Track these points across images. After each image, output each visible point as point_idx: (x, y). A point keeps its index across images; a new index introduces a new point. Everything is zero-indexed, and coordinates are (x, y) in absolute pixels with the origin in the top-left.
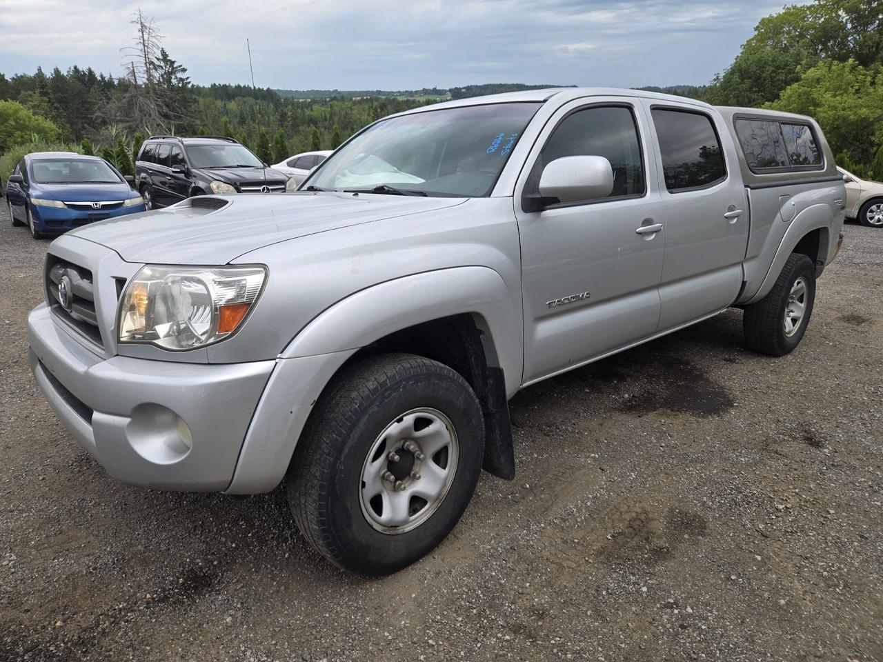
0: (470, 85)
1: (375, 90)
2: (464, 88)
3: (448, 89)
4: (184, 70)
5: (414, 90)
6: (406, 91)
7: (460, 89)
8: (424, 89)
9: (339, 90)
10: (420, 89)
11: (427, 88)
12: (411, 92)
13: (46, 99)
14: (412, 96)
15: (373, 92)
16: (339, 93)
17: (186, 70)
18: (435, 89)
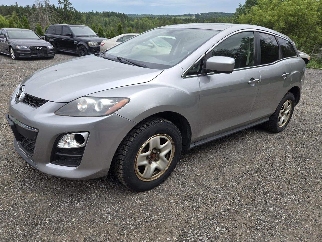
0: (203, 13)
1: (166, 14)
2: (201, 14)
3: (194, 14)
4: (71, 4)
5: (181, 15)
6: (178, 15)
7: (199, 14)
8: (185, 14)
9: (153, 14)
10: (183, 14)
11: (186, 14)
12: (180, 15)
13: (18, 14)
14: (180, 17)
15: (165, 15)
16: (153, 15)
17: (72, 4)
18: (189, 14)
